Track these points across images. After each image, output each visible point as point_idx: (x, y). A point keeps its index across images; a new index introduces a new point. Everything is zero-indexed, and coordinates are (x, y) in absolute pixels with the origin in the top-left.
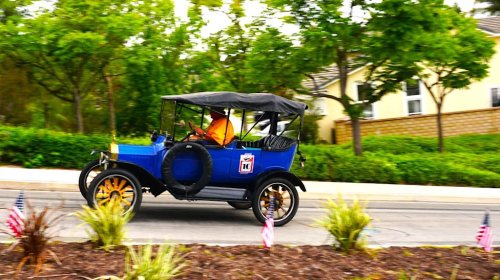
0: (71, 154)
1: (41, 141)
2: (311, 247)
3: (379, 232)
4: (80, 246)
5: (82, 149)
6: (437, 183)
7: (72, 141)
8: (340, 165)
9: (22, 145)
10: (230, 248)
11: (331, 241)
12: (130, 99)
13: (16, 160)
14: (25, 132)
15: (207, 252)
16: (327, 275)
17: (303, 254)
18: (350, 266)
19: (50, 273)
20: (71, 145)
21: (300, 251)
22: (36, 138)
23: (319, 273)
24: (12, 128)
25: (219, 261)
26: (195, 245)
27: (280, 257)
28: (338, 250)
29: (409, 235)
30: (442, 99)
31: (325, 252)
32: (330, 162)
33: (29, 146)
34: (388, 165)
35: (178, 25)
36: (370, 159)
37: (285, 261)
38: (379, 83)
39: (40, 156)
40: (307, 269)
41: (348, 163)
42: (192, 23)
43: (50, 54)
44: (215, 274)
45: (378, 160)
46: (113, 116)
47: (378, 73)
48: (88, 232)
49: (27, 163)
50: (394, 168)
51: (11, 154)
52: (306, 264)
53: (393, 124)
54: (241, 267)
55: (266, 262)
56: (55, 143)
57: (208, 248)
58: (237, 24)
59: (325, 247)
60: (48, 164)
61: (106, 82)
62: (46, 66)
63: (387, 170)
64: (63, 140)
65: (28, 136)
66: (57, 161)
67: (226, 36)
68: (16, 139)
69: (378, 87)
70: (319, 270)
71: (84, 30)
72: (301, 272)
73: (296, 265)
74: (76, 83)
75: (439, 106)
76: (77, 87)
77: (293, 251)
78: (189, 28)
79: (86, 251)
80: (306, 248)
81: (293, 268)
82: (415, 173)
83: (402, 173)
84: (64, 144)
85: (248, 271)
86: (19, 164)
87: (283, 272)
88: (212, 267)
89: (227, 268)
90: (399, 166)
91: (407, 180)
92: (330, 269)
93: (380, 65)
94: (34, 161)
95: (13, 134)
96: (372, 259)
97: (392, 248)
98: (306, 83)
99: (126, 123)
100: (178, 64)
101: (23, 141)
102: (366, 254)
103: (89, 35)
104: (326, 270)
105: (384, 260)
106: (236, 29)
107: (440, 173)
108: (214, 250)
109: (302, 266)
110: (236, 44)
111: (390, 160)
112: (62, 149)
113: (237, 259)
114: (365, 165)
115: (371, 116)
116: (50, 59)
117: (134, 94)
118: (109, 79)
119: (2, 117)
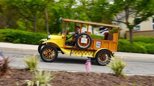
0: (30, 39)
1: (19, 35)
2: (104, 74)
3: (133, 70)
4: (22, 70)
5: (34, 38)
7: (30, 35)
8: (125, 46)
9: (13, 36)
10: (75, 73)
11: (112, 72)
12: (54, 21)
13: (10, 41)
14: (14, 31)
15: (67, 74)
16: (107, 84)
17: (101, 76)
18: (116, 81)
19: (9, 79)
20: (30, 36)
21: (100, 75)
22: (17, 33)
23: (104, 83)
25: (70, 77)
26: (63, 71)
27: (92, 76)
28: (114, 75)
29: (144, 71)
31: (108, 76)
32: (121, 45)
33: (15, 36)
34: (142, 47)
36: (136, 45)
37: (94, 78)
38: (140, 18)
39: (19, 40)
40: (100, 81)
41: (127, 46)
43: (25, 5)
44: (66, 81)
45: (139, 45)
46: (48, 27)
47: (140, 14)
48: (25, 65)
49: (14, 42)
50: (144, 48)
51: (9, 39)
52: (101, 79)
53: (147, 33)
54: (77, 80)
55: (87, 78)
56: (24, 35)
57: (68, 73)
59: (110, 74)
60: (21, 42)
61: (45, 15)
62: (24, 9)
63: (141, 49)
64: (27, 34)
65: (15, 33)
66: (25, 42)
68: (11, 33)
70: (105, 82)
72: (98, 82)
73: (97, 80)
74: (34, 15)
76: (34, 16)
77: (98, 75)
79: (24, 71)
80: (103, 74)
81: (95, 81)
82: (152, 50)
83: (147, 50)
84: (28, 36)
85: (79, 81)
86: (12, 42)
87: (91, 82)
88: (66, 79)
89: (72, 80)
90: (146, 47)
91: (149, 53)
92: (109, 81)
93: (140, 11)
94: (16, 41)
95: (10, 32)
96: (125, 79)
97: (135, 75)
99: (52, 30)
100: (71, 9)
101: (13, 34)
102: (124, 77)
104: (107, 82)
105: (130, 79)
108: (70, 73)
109: (99, 80)
110: (91, 3)
111: (143, 46)
112: (27, 37)
113: (77, 77)
114: (133, 47)
115: (139, 30)
116: (25, 6)
117: (56, 20)
118: (46, 14)
119: (8, 26)
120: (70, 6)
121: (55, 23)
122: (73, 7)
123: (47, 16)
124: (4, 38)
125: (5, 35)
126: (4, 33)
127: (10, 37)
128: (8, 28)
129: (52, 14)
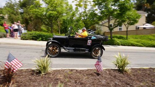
1: (41, 35)
6: (128, 46)
7: (48, 35)
9: (36, 36)
14: (38, 33)
24: (35, 32)
30: (128, 27)
33: (38, 36)
34: (118, 41)
35: (73, 11)
38: (117, 23)
39: (41, 38)
42: (76, 11)
47: (117, 21)
51: (34, 38)
53: (116, 33)
56: (44, 35)
58: (85, 11)
60: (42, 40)
62: (45, 19)
63: (118, 43)
65: (38, 34)
66: (44, 39)
67: (83, 13)
69: (117, 24)
71: (53, 11)
75: (127, 29)
76: (51, 23)
78: (75, 12)
82: (124, 43)
86: (36, 40)
90: (120, 42)
91: (122, 45)
93: (118, 19)
94: (39, 39)
98: (101, 23)
103: (53, 12)
106: (85, 12)
107: (129, 43)
110: (85, 15)
112: (46, 37)
116: (45, 17)
117: (64, 26)
118: (59, 22)
119: (35, 29)
120: (73, 18)
121: (63, 27)
122: (74, 18)
123: (59, 23)
124: (31, 37)
125: (31, 35)
126: (31, 34)
127: (35, 36)
128: (34, 31)
129: (62, 22)
